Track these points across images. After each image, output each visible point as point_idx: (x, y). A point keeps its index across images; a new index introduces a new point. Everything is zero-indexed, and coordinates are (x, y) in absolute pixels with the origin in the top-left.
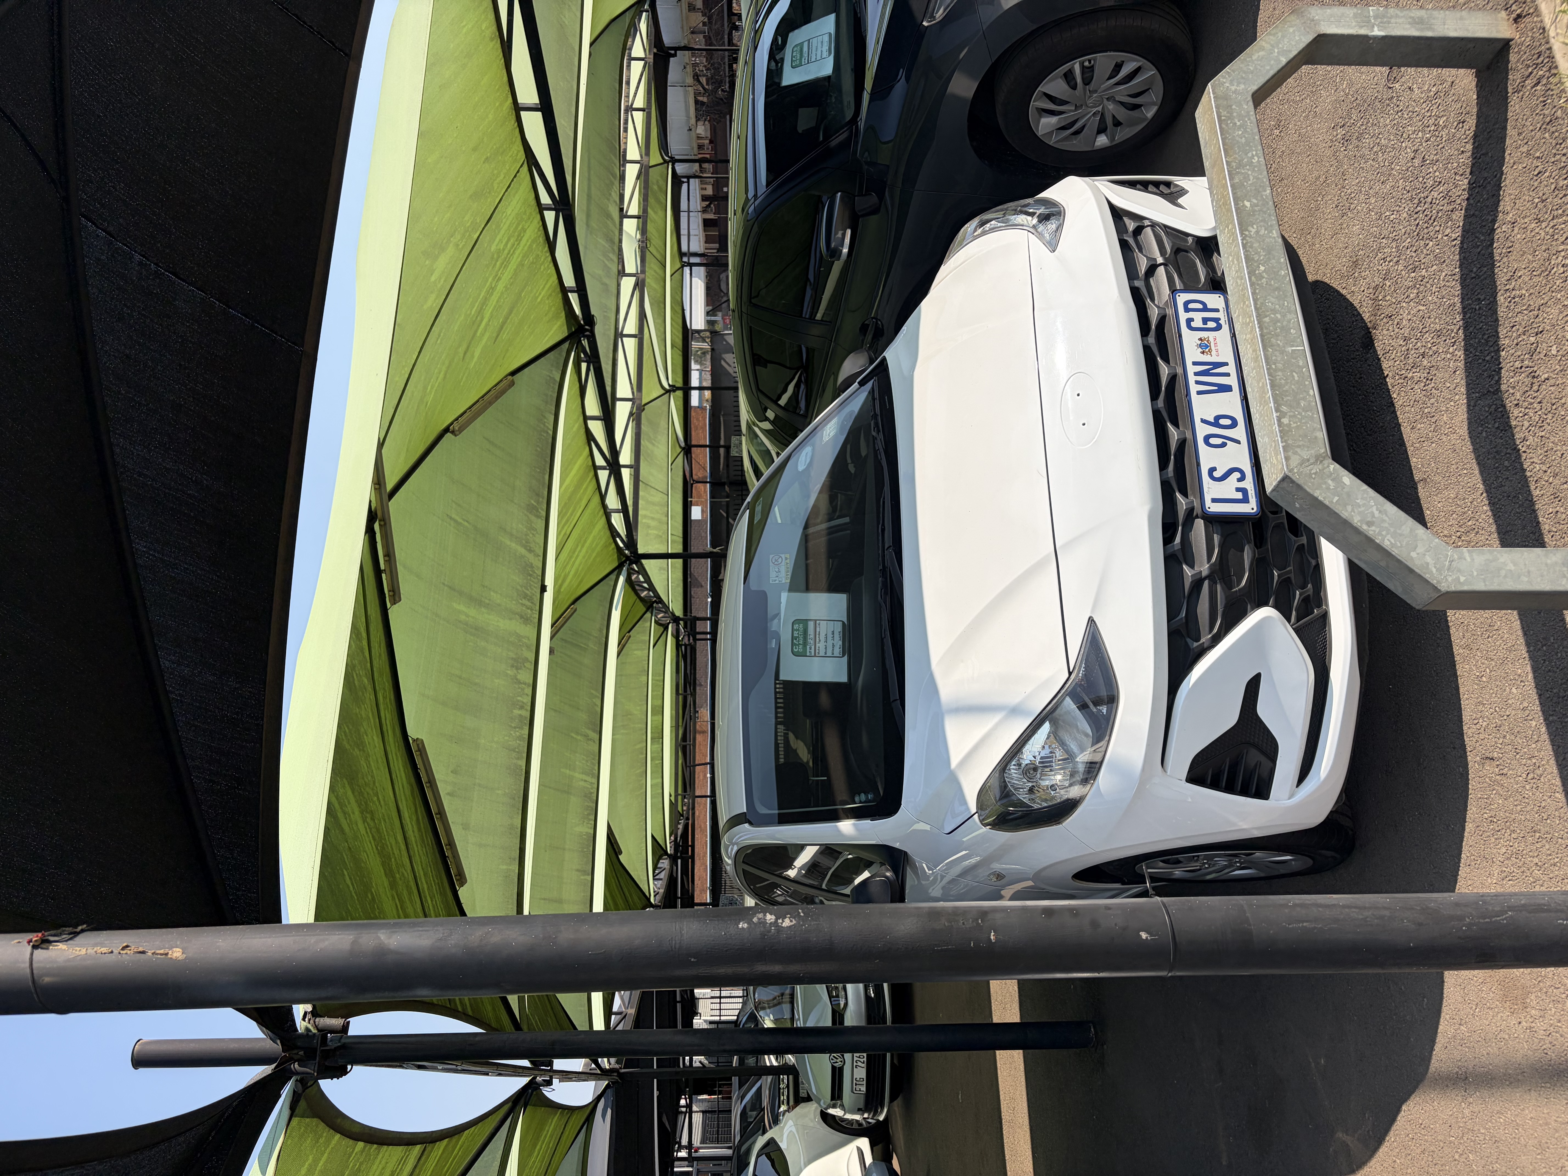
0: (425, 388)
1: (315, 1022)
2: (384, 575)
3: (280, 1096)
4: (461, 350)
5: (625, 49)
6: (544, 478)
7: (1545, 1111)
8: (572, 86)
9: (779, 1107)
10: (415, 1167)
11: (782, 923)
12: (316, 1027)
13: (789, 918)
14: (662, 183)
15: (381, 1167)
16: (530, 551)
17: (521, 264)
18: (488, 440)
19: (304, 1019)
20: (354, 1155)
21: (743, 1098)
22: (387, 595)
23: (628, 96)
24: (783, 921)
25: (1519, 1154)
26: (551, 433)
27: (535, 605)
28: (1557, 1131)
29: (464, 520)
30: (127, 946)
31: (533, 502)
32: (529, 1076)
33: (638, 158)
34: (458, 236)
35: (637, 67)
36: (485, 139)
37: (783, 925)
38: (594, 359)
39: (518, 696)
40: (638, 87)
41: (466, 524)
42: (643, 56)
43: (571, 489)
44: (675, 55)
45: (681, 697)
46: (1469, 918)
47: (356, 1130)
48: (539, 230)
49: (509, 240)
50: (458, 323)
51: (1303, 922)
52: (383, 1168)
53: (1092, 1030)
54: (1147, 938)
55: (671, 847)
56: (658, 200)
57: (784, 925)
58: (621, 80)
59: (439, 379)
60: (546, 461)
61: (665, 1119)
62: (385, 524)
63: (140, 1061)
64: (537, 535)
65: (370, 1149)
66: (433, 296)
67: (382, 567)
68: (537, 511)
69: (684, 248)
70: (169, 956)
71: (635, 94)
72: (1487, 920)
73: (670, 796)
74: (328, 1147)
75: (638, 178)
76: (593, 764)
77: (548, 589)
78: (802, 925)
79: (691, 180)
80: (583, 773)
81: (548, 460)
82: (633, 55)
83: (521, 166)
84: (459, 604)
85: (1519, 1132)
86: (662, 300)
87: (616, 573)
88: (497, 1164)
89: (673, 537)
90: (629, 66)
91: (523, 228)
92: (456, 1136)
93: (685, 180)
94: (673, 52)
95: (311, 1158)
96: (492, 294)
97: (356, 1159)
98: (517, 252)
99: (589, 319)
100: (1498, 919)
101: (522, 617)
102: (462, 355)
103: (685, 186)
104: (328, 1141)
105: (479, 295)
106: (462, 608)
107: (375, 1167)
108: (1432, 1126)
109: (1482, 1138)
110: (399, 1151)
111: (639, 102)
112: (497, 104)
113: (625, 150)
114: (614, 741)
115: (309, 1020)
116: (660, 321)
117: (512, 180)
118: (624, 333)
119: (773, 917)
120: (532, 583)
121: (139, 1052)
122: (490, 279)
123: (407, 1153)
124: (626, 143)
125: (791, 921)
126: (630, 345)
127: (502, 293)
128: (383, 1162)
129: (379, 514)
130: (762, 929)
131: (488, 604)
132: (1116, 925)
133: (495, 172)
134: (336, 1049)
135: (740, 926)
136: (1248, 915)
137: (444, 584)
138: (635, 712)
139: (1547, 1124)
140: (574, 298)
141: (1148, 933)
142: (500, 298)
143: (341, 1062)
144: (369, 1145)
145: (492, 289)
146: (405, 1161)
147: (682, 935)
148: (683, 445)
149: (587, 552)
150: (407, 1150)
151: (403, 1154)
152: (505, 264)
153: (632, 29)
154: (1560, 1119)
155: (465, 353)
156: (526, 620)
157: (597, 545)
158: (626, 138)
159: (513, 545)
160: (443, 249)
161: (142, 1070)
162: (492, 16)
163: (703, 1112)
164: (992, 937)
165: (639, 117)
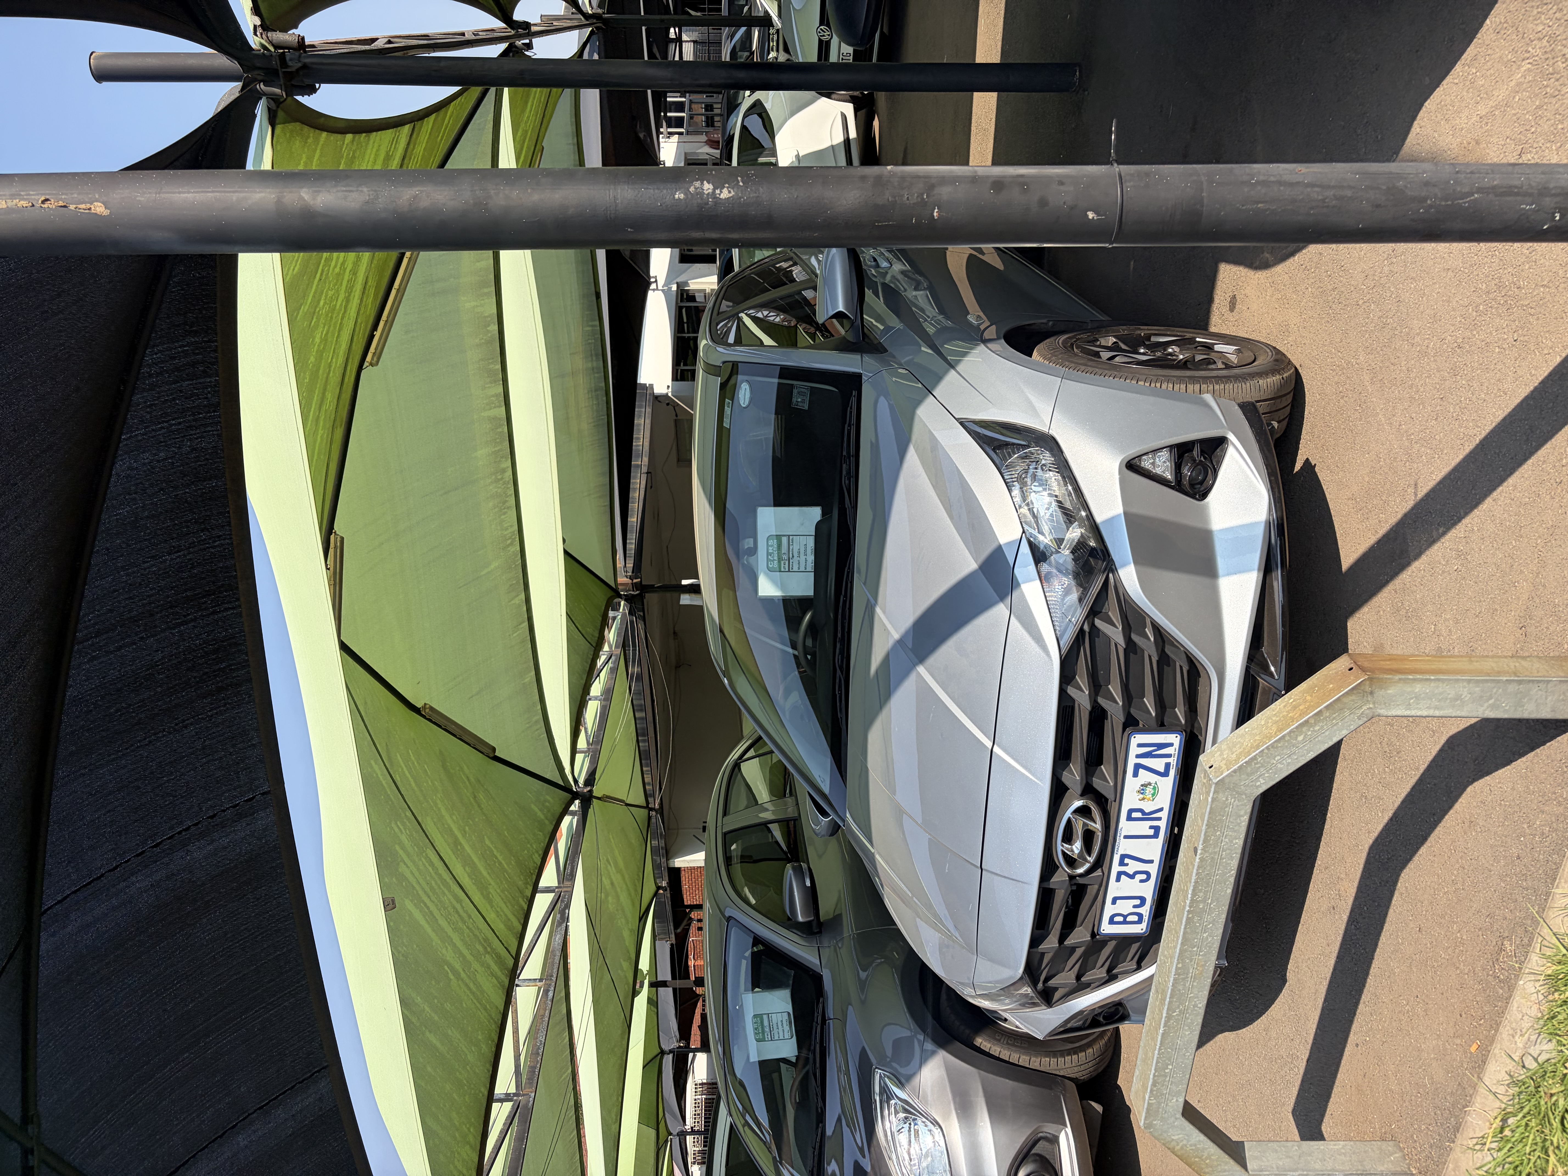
1: (268, 37)
3: (255, 116)
7: (1453, 291)
9: (769, 54)
10: (408, 144)
11: (720, 194)
12: (271, 42)
13: (728, 188)
15: (374, 150)
19: (255, 34)
20: (345, 146)
21: (732, 37)
24: (721, 192)
25: (1413, 317)
28: (1454, 310)
30: (47, 200)
32: (506, 42)
37: (721, 197)
46: (1431, 200)
47: (341, 125)
51: (1258, 203)
52: (377, 151)
53: (1077, 73)
54: (1093, 218)
57: (723, 196)
61: (655, 50)
63: (101, 76)
65: (360, 138)
70: (93, 211)
72: (1449, 203)
74: (318, 144)
78: (740, 198)
85: (1422, 300)
88: (490, 125)
92: (444, 110)
95: (304, 156)
97: (348, 148)
100: (1461, 201)
104: (317, 140)
107: (369, 151)
108: (1351, 271)
109: (1388, 295)
110: (388, 134)
115: (261, 34)
119: (711, 187)
121: (96, 69)
123: (397, 134)
125: (730, 192)
128: (376, 145)
130: (699, 201)
132: (1064, 203)
134: (298, 70)
135: (677, 196)
136: (1204, 194)
139: (1449, 301)
141: (1095, 213)
143: (307, 81)
144: (357, 136)
146: (397, 141)
147: (616, 206)
150: (396, 131)
151: (393, 135)
154: (1462, 302)
161: (105, 84)
163: (695, 42)
164: (935, 214)
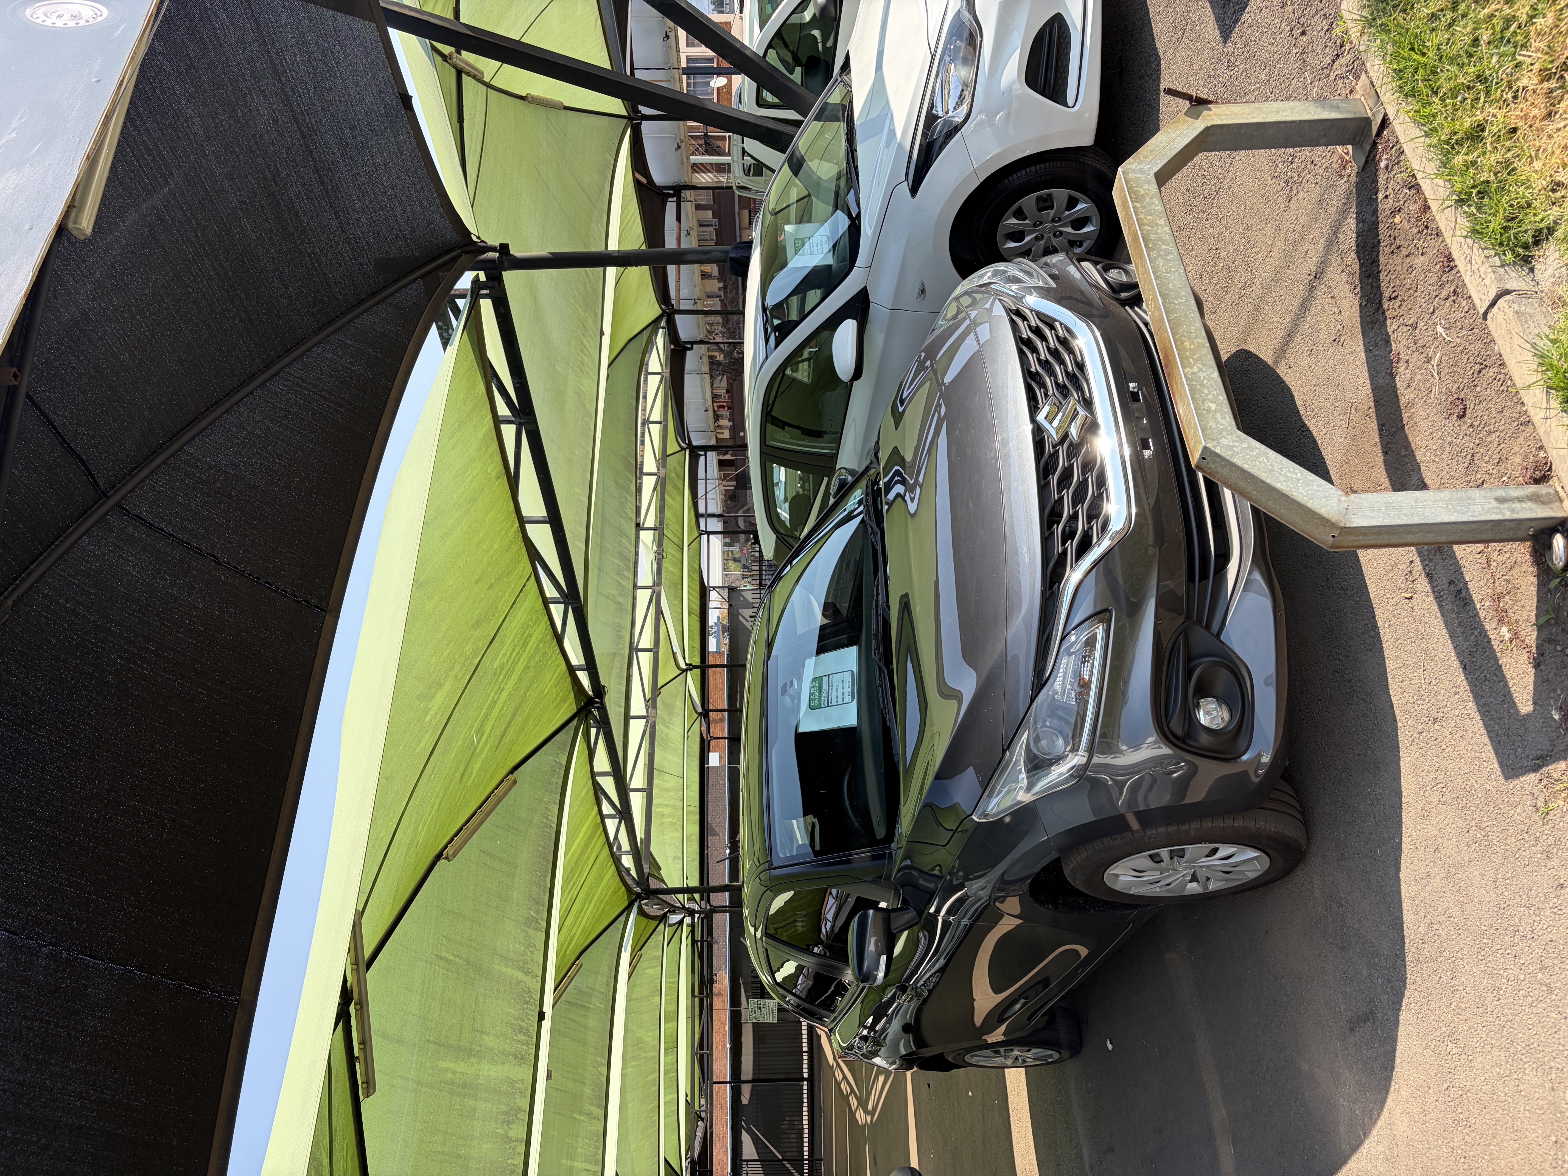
0: (416, 828)
2: (357, 1065)
4: (458, 775)
5: (643, 364)
6: (545, 881)
8: (587, 452)
14: (679, 469)
16: (528, 973)
17: (527, 667)
18: (485, 852)
22: (360, 1086)
23: (644, 410)
26: (554, 826)
27: (532, 1037)
29: (455, 956)
31: (532, 913)
33: (655, 470)
34: (457, 668)
35: (653, 382)
36: (490, 569)
38: (604, 724)
39: (509, 1158)
40: (654, 401)
41: (457, 960)
42: (660, 371)
43: (579, 852)
44: (692, 349)
45: (697, 999)
48: (546, 629)
49: (513, 650)
50: (455, 750)
55: (687, 1167)
56: (675, 487)
58: (638, 395)
59: (433, 813)
60: (548, 861)
62: (362, 1007)
64: (536, 952)
66: (428, 735)
67: (356, 1054)
68: (537, 922)
69: (701, 510)
71: (652, 407)
73: (687, 1096)
75: (655, 489)
76: (598, 1148)
77: (546, 1016)
79: (709, 453)
80: (585, 1162)
81: (551, 858)
82: (650, 371)
83: (528, 580)
84: (445, 1061)
86: (679, 581)
87: (625, 914)
89: (690, 808)
90: (646, 380)
91: (529, 634)
93: (702, 453)
94: (689, 346)
96: (494, 707)
98: (522, 659)
99: (599, 691)
101: (516, 1057)
102: (458, 778)
103: (702, 459)
105: (479, 715)
106: (448, 1064)
111: (656, 415)
112: (503, 533)
113: (642, 463)
114: (623, 1076)
116: (678, 602)
117: (518, 596)
118: (639, 647)
120: (529, 1012)
122: (492, 695)
124: (643, 456)
126: (645, 659)
127: (505, 702)
129: (356, 995)
131: (479, 1051)
133: (500, 594)
137: (429, 1041)
138: (647, 1039)
140: (584, 677)
142: (503, 707)
145: (494, 702)
148: (700, 710)
149: (595, 906)
152: (508, 676)
153: (650, 343)
155: (462, 777)
156: (520, 1059)
157: (606, 895)
158: (643, 451)
159: (509, 971)
160: (440, 686)
162: (498, 458)
165: (655, 429)
